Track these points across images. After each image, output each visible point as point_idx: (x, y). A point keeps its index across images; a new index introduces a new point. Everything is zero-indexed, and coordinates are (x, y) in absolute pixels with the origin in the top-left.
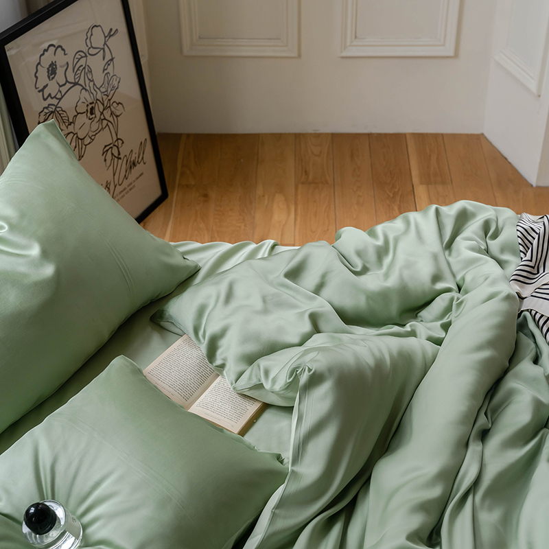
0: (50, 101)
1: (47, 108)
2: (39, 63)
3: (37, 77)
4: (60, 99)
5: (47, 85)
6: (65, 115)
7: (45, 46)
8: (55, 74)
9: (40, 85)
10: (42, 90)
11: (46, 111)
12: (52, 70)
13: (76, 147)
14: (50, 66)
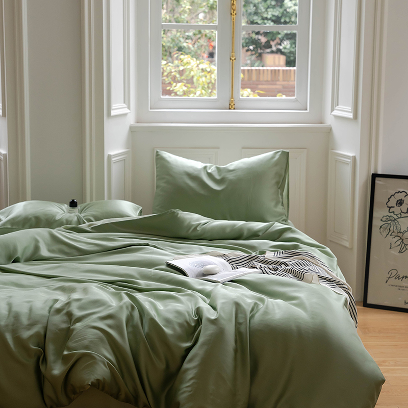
0: (392, 214)
1: (389, 217)
2: (393, 195)
3: (389, 200)
4: (399, 218)
5: (394, 207)
6: (399, 226)
7: (401, 190)
8: (401, 205)
9: (390, 204)
10: (390, 208)
11: (388, 217)
12: (400, 203)
13: (399, 245)
14: (400, 200)
